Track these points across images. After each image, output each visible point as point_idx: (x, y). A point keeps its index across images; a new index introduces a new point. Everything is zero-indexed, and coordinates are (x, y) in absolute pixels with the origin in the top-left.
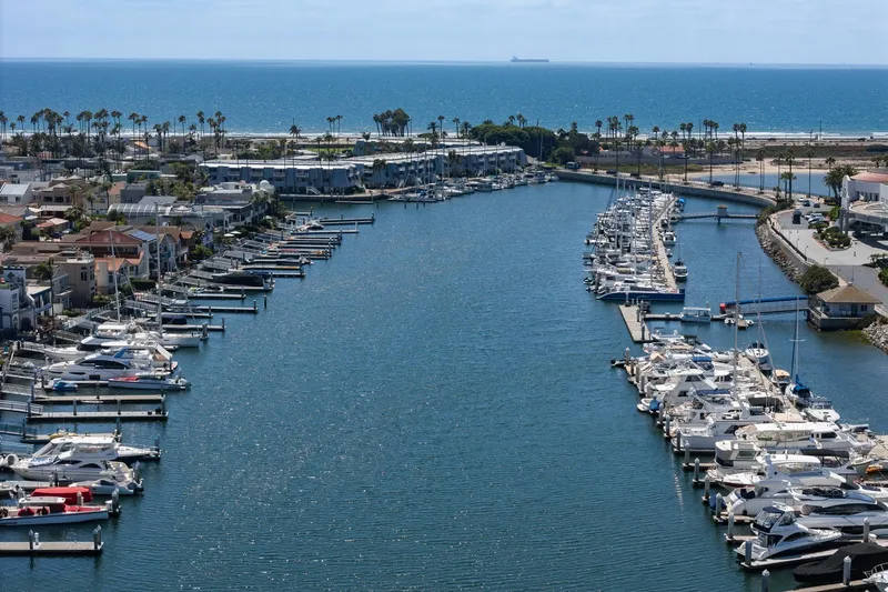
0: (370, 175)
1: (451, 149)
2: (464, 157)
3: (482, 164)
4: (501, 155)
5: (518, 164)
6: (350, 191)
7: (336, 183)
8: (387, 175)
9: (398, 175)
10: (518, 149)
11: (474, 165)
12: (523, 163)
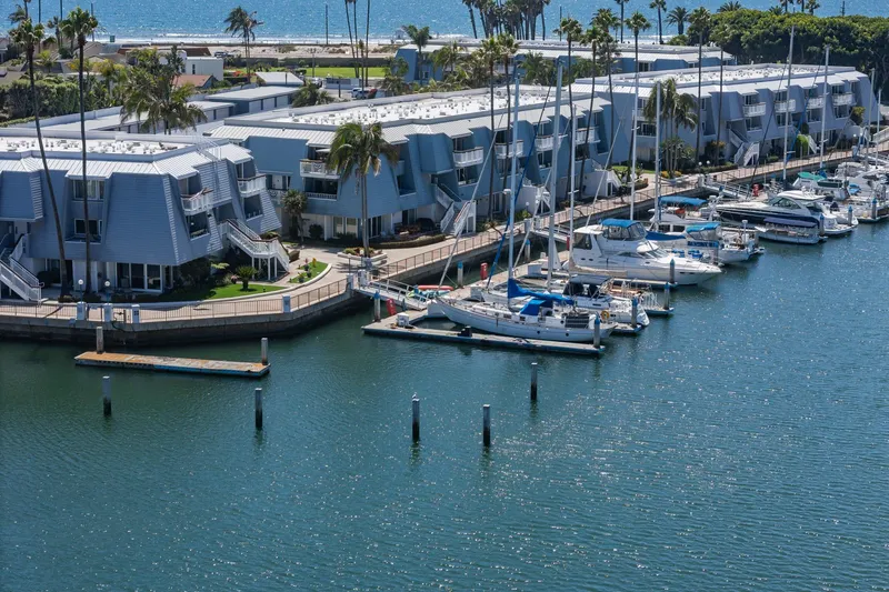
0: (329, 188)
1: (664, 77)
2: (704, 103)
3: (756, 122)
4: (812, 93)
5: (857, 119)
6: (195, 281)
7: (125, 245)
8: (404, 185)
9: (450, 183)
10: (853, 75)
11: (734, 127)
12: (867, 117)
